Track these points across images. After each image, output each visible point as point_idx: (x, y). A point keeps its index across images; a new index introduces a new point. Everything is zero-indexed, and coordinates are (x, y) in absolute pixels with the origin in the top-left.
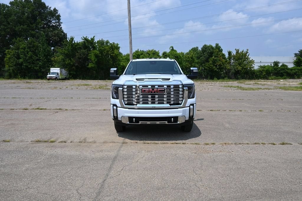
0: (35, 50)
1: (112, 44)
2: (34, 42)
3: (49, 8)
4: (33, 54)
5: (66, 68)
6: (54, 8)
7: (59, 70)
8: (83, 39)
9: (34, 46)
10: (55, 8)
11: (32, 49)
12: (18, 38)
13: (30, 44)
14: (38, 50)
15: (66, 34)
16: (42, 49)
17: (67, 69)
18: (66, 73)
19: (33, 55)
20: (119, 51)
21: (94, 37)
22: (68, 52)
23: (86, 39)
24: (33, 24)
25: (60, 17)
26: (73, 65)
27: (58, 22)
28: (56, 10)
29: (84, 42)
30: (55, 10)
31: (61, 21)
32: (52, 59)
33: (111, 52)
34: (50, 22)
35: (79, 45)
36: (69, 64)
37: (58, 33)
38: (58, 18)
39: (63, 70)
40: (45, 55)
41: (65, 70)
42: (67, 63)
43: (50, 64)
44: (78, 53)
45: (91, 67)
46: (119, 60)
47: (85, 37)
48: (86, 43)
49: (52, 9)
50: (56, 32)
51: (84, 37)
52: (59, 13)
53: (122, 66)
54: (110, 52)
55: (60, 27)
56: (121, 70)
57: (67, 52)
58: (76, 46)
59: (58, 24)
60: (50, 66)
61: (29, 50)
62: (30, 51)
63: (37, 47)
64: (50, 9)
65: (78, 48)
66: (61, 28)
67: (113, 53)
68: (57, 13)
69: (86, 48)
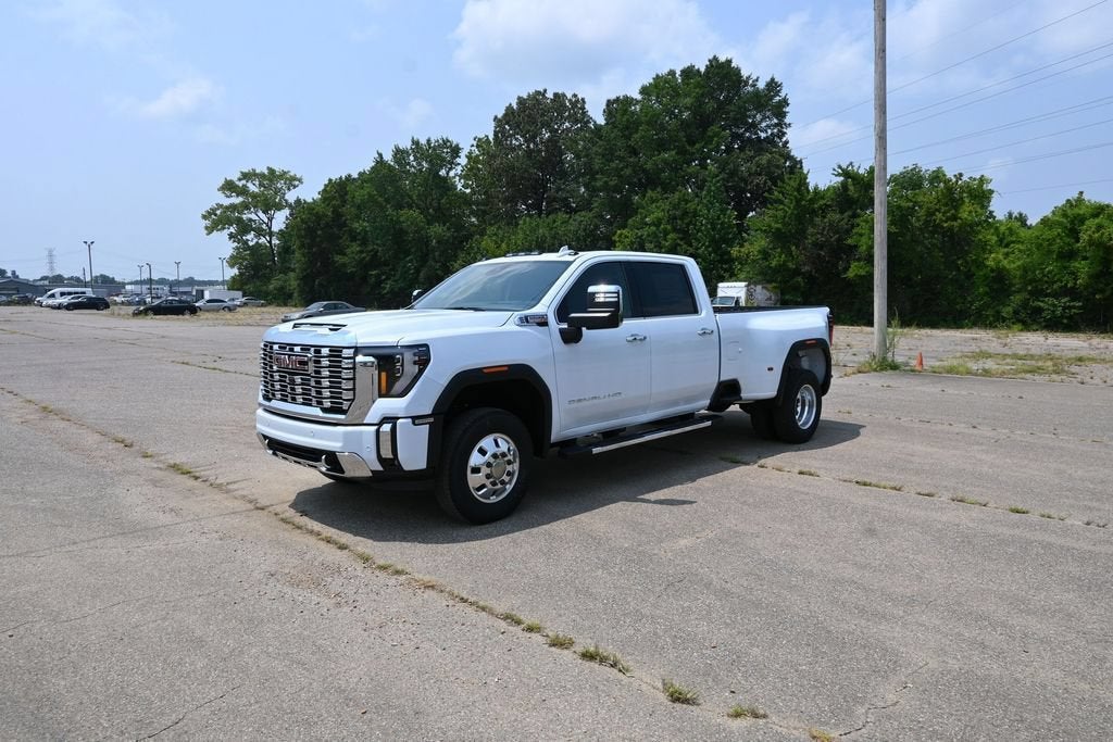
0: (688, 225)
1: (954, 180)
2: (687, 202)
3: (751, 82)
4: (681, 240)
5: (769, 282)
6: (769, 79)
7: (745, 289)
8: (839, 175)
9: (685, 213)
10: (773, 79)
11: (679, 222)
12: (650, 193)
13: (674, 208)
14: (695, 225)
15: (801, 162)
16: (704, 221)
17: (774, 284)
18: (770, 299)
19: (679, 241)
20: (984, 207)
22: (784, 225)
23: (846, 174)
24: (694, 144)
25: (788, 105)
26: (797, 272)
27: (776, 125)
28: (776, 83)
29: (844, 185)
30: (773, 86)
31: (787, 120)
32: (734, 251)
33: (944, 213)
34: (754, 126)
35: (823, 198)
36: (782, 268)
37: (769, 161)
38: (779, 110)
39: (759, 288)
40: (713, 240)
41: (768, 290)
42: (774, 263)
43: (726, 271)
44: (814, 226)
45: (856, 275)
46: (984, 247)
47: (844, 167)
48: (851, 188)
49: (761, 85)
50: (765, 159)
51: (840, 167)
52: (783, 94)
53: (992, 271)
54: (939, 215)
55: (784, 139)
56: (987, 289)
57: (779, 226)
58: (812, 201)
59: (775, 131)
60: (727, 275)
61: (669, 227)
62: (675, 230)
63: (695, 214)
64: (754, 86)
65: (820, 208)
66: (787, 142)
67: (954, 218)
68: (778, 93)
69: (850, 208)
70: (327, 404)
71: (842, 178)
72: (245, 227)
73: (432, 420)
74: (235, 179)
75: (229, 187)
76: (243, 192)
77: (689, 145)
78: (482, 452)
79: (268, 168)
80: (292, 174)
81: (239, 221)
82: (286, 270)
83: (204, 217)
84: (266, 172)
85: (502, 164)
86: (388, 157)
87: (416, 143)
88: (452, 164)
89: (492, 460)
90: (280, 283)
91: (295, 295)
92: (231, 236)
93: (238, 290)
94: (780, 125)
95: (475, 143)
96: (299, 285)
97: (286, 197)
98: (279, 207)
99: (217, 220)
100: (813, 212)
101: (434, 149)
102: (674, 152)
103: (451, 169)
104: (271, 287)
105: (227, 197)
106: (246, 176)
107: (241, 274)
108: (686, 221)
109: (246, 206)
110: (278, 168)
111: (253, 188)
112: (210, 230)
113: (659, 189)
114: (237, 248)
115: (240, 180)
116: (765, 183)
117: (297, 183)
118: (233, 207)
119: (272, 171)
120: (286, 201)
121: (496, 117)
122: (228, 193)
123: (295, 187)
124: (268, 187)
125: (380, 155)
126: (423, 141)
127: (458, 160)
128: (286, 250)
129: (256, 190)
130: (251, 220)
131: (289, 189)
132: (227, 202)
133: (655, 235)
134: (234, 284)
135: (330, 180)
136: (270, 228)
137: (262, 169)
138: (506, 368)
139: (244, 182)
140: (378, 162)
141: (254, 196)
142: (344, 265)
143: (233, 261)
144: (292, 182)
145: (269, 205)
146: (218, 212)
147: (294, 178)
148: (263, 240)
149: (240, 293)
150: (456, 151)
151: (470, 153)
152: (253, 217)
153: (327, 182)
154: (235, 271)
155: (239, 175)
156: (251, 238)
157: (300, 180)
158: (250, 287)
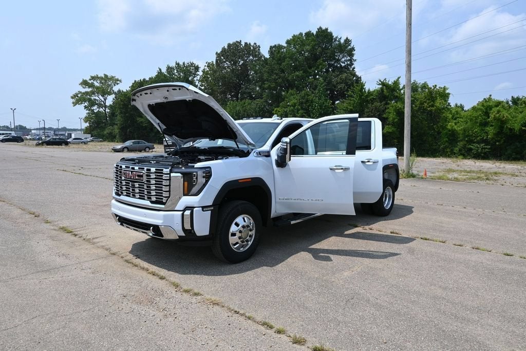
0: (308, 106)
1: (433, 88)
2: (308, 95)
3: (337, 39)
4: (305, 113)
6: (345, 38)
8: (380, 84)
9: (307, 101)
10: (347, 38)
11: (304, 105)
12: (290, 91)
13: (302, 98)
14: (312, 106)
15: (360, 78)
16: (317, 105)
19: (304, 114)
20: (446, 101)
21: (399, 78)
22: (354, 107)
23: (383, 84)
24: (311, 68)
25: (354, 50)
27: (349, 60)
29: (382, 89)
30: (348, 41)
31: (354, 58)
33: (428, 103)
34: (338, 61)
35: (372, 95)
37: (346, 77)
38: (351, 53)
40: (320, 114)
45: (387, 132)
46: (446, 120)
47: (382, 80)
48: (385, 91)
49: (342, 41)
50: (344, 76)
51: (380, 81)
52: (352, 45)
53: (450, 131)
54: (426, 104)
55: (353, 67)
56: (447, 139)
57: (352, 108)
58: (367, 96)
59: (349, 63)
61: (299, 107)
62: (302, 109)
63: (312, 101)
64: (339, 41)
65: (371, 100)
67: (433, 106)
68: (350, 44)
69: (384, 100)
70: (154, 199)
71: (381, 86)
72: (92, 103)
73: (212, 208)
74: (88, 79)
75: (85, 83)
76: (92, 86)
77: (309, 69)
78: (237, 225)
79: (105, 75)
80: (116, 78)
81: (90, 100)
82: (113, 124)
83: (72, 98)
84: (103, 76)
85: (219, 75)
86: (164, 70)
87: (178, 64)
88: (195, 75)
89: (242, 229)
90: (110, 131)
91: (117, 136)
92: (85, 107)
93: (89, 133)
94: (350, 60)
95: (207, 65)
96: (119, 132)
97: (113, 89)
98: (110, 94)
99: (78, 99)
100: (367, 102)
101: (187, 67)
102: (301, 72)
103: (194, 77)
104: (105, 132)
105: (84, 88)
106: (93, 78)
107: (90, 126)
108: (308, 105)
109: (93, 93)
110: (109, 75)
111: (97, 84)
112: (75, 104)
113: (295, 89)
114: (89, 113)
115: (90, 80)
116: (344, 87)
117: (118, 82)
118: (87, 93)
119: (106, 76)
120: (113, 91)
121: (217, 53)
122: (84, 86)
123: (118, 84)
124: (105, 84)
125: (160, 69)
126: (181, 63)
127: (198, 73)
128: (113, 114)
129: (98, 85)
130: (95, 100)
131: (115, 85)
132: (83, 90)
133: (293, 111)
134: (87, 131)
135: (135, 81)
136: (105, 104)
137: (101, 75)
138: (250, 180)
139: (92, 81)
140: (159, 73)
141: (97, 88)
142: (142, 122)
143: (86, 119)
144: (116, 81)
145: (105, 92)
146: (79, 95)
147: (118, 80)
148: (101, 110)
149: (90, 135)
150: (197, 68)
151: (204, 70)
152: (97, 98)
153: (134, 82)
154: (87, 124)
155: (90, 77)
156: (95, 108)
157: (120, 81)
158: (95, 132)
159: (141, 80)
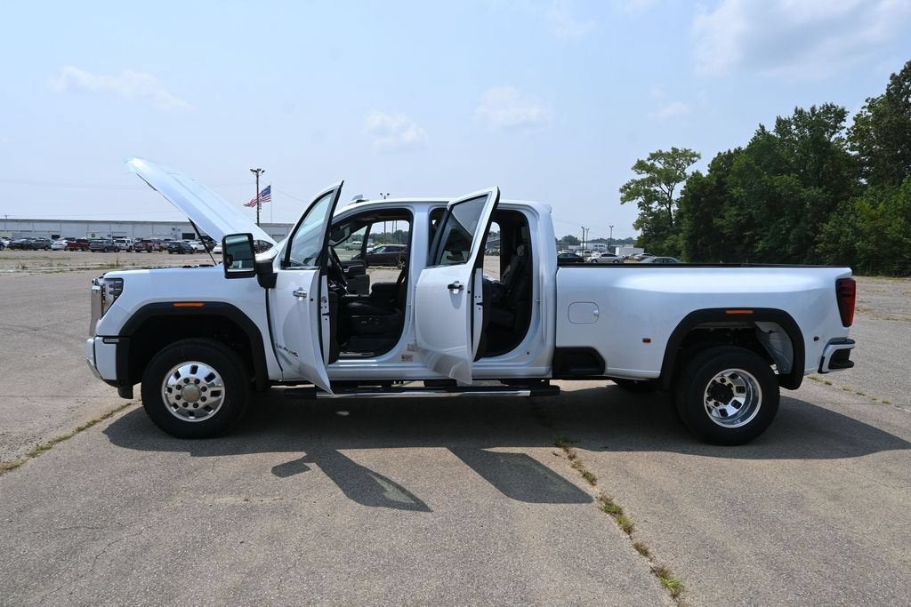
72: (651, 197)
73: (117, 340)
74: (645, 159)
75: (640, 166)
76: (650, 169)
78: (177, 375)
79: (673, 148)
80: (692, 151)
81: (646, 192)
82: (676, 233)
83: (621, 191)
84: (670, 151)
85: (889, 122)
86: (771, 128)
87: (799, 112)
88: (835, 128)
89: (183, 384)
90: (672, 242)
91: (683, 252)
92: (640, 205)
93: (642, 247)
95: (867, 104)
96: (686, 244)
97: (685, 171)
98: (678, 180)
99: (629, 193)
101: (818, 116)
103: (833, 134)
104: (665, 245)
105: (639, 173)
106: (654, 156)
107: (645, 235)
109: (652, 181)
110: (680, 148)
111: (659, 165)
112: (623, 200)
114: (643, 214)
115: (649, 160)
117: (696, 158)
118: (643, 182)
119: (675, 150)
120: (685, 174)
121: (893, 75)
122: (640, 171)
123: (693, 162)
124: (668, 165)
125: (763, 128)
126: (807, 110)
127: (843, 124)
128: (680, 215)
129: (662, 167)
130: (655, 191)
131: (689, 165)
132: (639, 178)
134: (640, 243)
135: (719, 154)
136: (670, 198)
137: (667, 149)
139: (652, 161)
140: (759, 134)
141: (659, 172)
142: (722, 227)
143: (638, 225)
144: (690, 157)
145: (670, 179)
146: (632, 186)
147: (694, 155)
148: (664, 208)
149: (642, 250)
150: (841, 115)
151: (859, 115)
152: (658, 189)
153: (716, 156)
154: (640, 232)
155: (648, 156)
156: (655, 206)
157: (699, 156)
158: (651, 246)
159: (729, 151)
